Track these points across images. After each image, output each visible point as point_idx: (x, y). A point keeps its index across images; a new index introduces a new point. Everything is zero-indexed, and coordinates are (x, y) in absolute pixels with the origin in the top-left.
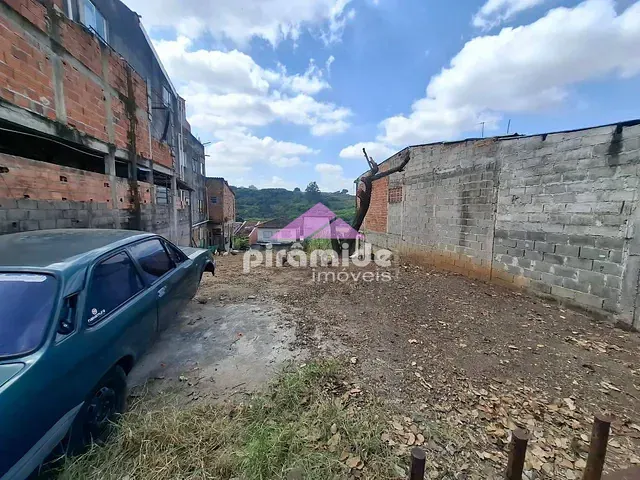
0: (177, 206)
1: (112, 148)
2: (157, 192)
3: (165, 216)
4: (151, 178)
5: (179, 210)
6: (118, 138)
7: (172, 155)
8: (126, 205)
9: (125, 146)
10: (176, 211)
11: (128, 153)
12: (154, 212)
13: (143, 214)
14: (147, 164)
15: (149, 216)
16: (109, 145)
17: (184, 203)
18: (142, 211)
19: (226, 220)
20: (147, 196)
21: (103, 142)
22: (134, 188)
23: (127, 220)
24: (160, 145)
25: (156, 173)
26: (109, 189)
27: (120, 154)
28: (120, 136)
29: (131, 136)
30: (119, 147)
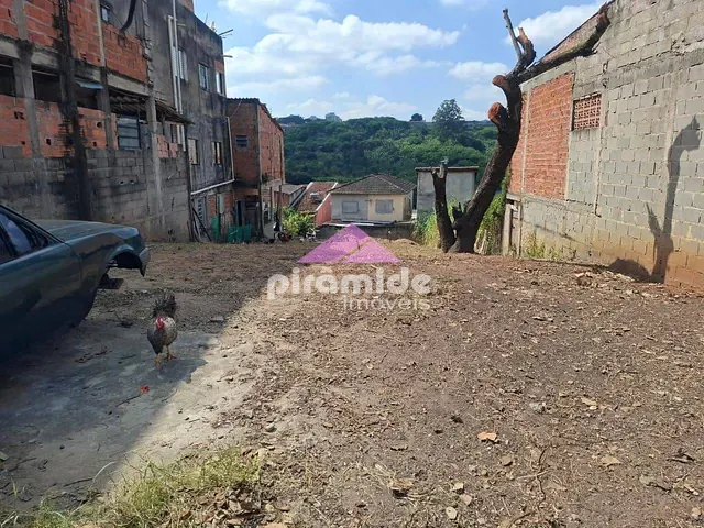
0: (159, 150)
1: (25, 48)
2: (118, 126)
3: (136, 171)
4: (105, 100)
5: (164, 160)
6: (35, 31)
7: (144, 56)
8: (58, 150)
9: (50, 43)
10: (157, 161)
11: (58, 56)
12: (113, 163)
13: (92, 166)
14: (96, 76)
15: (104, 170)
16: (18, 42)
17: (174, 147)
18: (89, 161)
19: (266, 179)
20: (99, 134)
21: (8, 39)
22: (72, 119)
23: (61, 177)
24: (122, 38)
25: (114, 92)
26: (23, 122)
27: (39, 58)
28: (38, 25)
29: (61, 23)
30: (38, 45)
